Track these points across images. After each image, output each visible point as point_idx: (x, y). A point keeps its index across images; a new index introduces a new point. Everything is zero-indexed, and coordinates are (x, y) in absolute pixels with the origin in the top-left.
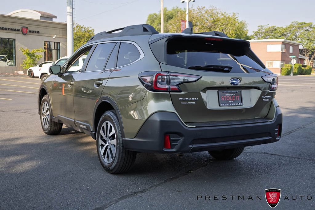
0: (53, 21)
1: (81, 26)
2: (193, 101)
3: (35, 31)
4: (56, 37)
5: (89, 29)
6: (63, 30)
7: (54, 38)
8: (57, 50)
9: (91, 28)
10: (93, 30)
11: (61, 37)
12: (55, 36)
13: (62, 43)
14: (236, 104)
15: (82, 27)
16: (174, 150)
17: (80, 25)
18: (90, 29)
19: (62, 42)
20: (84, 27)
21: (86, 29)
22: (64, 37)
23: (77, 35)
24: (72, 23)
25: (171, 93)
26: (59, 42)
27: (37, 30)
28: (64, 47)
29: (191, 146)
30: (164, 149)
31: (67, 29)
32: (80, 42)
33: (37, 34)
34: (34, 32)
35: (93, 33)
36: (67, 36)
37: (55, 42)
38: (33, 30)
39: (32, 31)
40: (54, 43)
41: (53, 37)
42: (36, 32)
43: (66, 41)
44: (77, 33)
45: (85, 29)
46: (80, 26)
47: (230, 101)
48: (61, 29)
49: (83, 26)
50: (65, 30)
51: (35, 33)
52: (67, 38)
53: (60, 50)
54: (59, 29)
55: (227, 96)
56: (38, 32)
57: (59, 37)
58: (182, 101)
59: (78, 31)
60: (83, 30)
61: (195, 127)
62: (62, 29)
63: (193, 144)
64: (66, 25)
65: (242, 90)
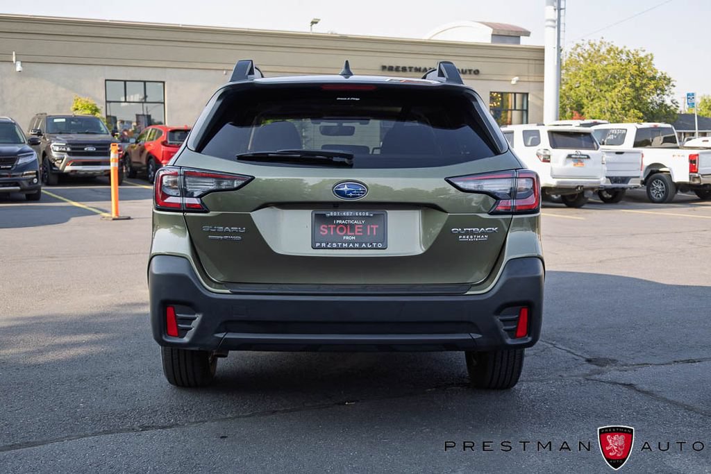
0: (521, 43)
1: (619, 50)
2: (235, 233)
3: (470, 71)
4: (517, 81)
5: (638, 55)
6: (537, 62)
7: (513, 82)
8: (522, 110)
9: (644, 51)
10: (650, 57)
11: (530, 80)
12: (517, 78)
13: (533, 95)
14: (364, 245)
15: (621, 52)
16: (186, 339)
17: (617, 46)
18: (642, 55)
19: (534, 93)
20: (627, 49)
21: (631, 56)
22: (537, 79)
23: (607, 70)
24: (556, 46)
25: (188, 214)
26: (527, 92)
27: (474, 68)
28: (538, 103)
29: (221, 335)
30: (164, 338)
31: (544, 60)
32: (615, 87)
33: (474, 76)
34: (468, 72)
35: (650, 63)
36: (543, 76)
37: (515, 94)
38: (464, 69)
39: (462, 70)
40: (513, 95)
41: (511, 81)
42: (472, 72)
43: (542, 90)
44: (608, 68)
45: (628, 56)
46: (617, 49)
47: (347, 238)
48: (531, 62)
49: (625, 47)
50: (540, 62)
51: (470, 73)
52: (543, 82)
53: (527, 111)
54: (526, 61)
55: (339, 224)
56: (477, 72)
57: (527, 80)
58: (210, 233)
59: (612, 61)
60: (624, 57)
61: (228, 291)
62: (533, 62)
63: (227, 331)
64: (542, 50)
65: (387, 211)
